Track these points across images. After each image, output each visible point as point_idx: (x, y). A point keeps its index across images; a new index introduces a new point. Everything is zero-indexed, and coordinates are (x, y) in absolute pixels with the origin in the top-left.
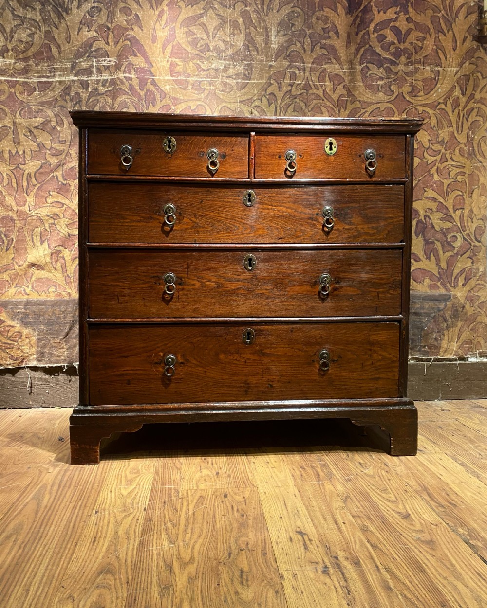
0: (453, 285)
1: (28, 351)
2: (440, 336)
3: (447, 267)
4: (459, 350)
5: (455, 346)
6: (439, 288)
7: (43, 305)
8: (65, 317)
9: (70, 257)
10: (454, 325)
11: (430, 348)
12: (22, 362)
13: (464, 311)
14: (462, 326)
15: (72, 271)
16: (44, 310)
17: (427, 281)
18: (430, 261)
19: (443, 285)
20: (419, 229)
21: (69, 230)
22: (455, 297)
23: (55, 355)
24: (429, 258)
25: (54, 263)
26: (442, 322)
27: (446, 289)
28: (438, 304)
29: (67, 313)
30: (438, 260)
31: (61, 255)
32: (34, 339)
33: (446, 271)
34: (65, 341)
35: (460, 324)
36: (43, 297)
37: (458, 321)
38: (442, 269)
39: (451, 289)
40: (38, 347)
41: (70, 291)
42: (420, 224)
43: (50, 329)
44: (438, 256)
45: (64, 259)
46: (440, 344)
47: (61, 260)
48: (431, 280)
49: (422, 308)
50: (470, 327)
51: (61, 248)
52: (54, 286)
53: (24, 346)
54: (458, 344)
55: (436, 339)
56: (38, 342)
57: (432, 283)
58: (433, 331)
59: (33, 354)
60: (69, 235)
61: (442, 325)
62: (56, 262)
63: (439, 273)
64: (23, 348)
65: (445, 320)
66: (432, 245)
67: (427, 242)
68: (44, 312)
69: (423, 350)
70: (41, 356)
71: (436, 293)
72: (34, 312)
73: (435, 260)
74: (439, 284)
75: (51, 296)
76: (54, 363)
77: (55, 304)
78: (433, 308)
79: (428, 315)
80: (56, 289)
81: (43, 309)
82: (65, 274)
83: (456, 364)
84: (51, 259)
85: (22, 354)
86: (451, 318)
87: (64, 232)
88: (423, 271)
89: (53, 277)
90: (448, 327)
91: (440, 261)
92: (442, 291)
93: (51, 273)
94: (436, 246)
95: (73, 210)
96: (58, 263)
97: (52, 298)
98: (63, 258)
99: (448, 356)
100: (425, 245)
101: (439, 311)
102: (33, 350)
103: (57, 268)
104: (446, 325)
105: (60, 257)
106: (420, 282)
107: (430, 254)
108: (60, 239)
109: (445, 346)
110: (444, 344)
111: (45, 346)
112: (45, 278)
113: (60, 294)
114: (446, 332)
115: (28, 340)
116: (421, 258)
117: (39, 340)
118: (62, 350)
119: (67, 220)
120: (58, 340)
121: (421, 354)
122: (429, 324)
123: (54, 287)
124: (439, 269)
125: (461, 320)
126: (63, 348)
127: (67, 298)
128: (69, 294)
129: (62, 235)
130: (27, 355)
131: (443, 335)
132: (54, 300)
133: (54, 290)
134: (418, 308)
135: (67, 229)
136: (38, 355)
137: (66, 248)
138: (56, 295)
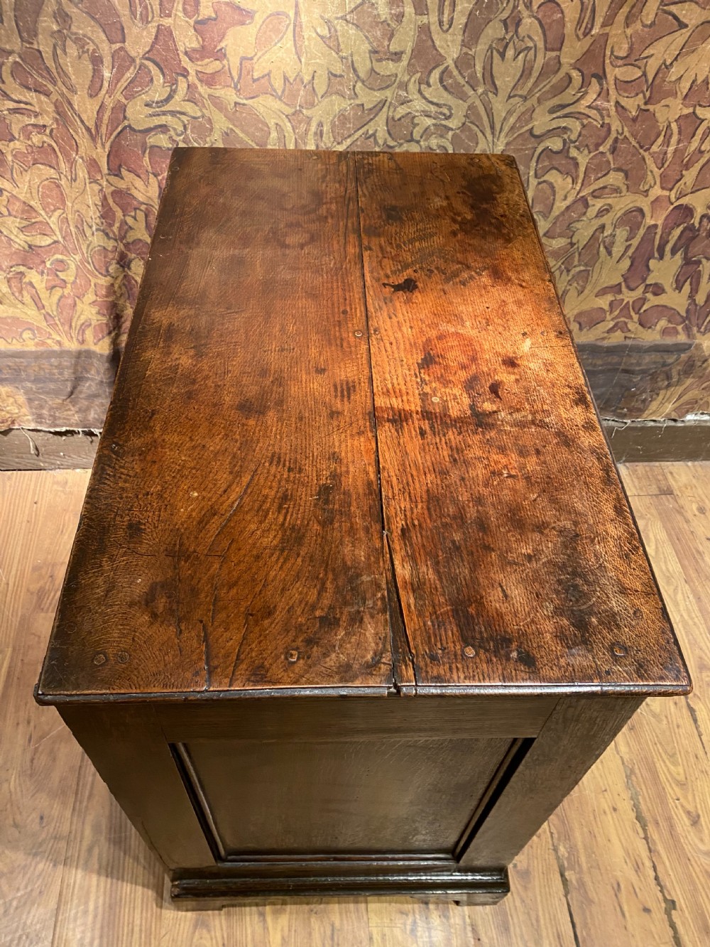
0: (702, 330)
1: (17, 411)
2: (651, 397)
3: (706, 302)
4: (673, 413)
5: (669, 407)
6: (677, 333)
7: (20, 358)
8: (61, 374)
9: (44, 285)
10: (679, 383)
11: (630, 410)
12: (13, 422)
13: (704, 365)
14: (692, 384)
15: (54, 307)
16: (25, 364)
17: (663, 323)
18: (680, 292)
19: (688, 329)
20: (683, 241)
21: (28, 239)
22: (699, 347)
23: (59, 418)
24: (679, 288)
25: (17, 294)
26: (663, 380)
27: (689, 336)
28: (665, 357)
29: (63, 369)
30: (694, 290)
31: (26, 280)
32: (21, 398)
33: (701, 307)
34: (71, 402)
35: (689, 381)
36: (16, 346)
37: (687, 378)
38: (696, 305)
39: (698, 335)
40: (31, 408)
41: (58, 338)
42: (687, 232)
43: (42, 388)
44: (698, 283)
45: (34, 287)
46: (648, 406)
47: (29, 287)
48: (669, 321)
49: (639, 364)
50: (703, 386)
51: (22, 269)
52: (30, 329)
53: (8, 406)
54: (676, 405)
55: (644, 401)
56: (29, 403)
57: (670, 325)
58: (644, 391)
59: (26, 415)
60: (30, 246)
61: (661, 383)
62: (21, 292)
63: (688, 311)
64: (8, 408)
65: (669, 377)
66: (696, 266)
67: (687, 261)
68: (26, 367)
69: (619, 411)
70: (39, 418)
71: (669, 341)
72: (9, 366)
73: (689, 291)
74: (680, 328)
75: (29, 343)
76: (62, 426)
77: (37, 356)
78: (655, 363)
79: (643, 372)
80: (34, 334)
81: (22, 362)
82: (43, 311)
83: (662, 427)
84: (10, 287)
85: (8, 415)
86: (679, 374)
87: (17, 240)
88: (660, 308)
89: (23, 316)
90: (668, 386)
91: (697, 292)
92: (682, 338)
93: (18, 308)
94: (701, 268)
95: (24, 203)
96: (25, 293)
97: (31, 347)
98: (31, 284)
99: (654, 418)
100: (682, 267)
101: (664, 365)
102: (24, 410)
103: (25, 301)
104: (666, 383)
105: (25, 283)
106: (650, 328)
107: (685, 281)
108: (15, 253)
109: (654, 408)
110: (654, 405)
111: (41, 407)
112: (9, 318)
113: (43, 343)
114: (662, 392)
115: (11, 400)
116: (667, 288)
117: (30, 400)
118: (69, 413)
119: (18, 220)
120: (60, 401)
121: (614, 415)
122: (641, 384)
123: (30, 332)
124: (690, 304)
125: (693, 377)
126: (69, 410)
127: (56, 348)
128: (59, 343)
129: (17, 246)
130: (16, 415)
131: (658, 394)
132: (36, 352)
133: (31, 336)
134: (632, 364)
135: (22, 236)
136: (35, 417)
137: (32, 269)
138: (37, 345)
